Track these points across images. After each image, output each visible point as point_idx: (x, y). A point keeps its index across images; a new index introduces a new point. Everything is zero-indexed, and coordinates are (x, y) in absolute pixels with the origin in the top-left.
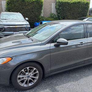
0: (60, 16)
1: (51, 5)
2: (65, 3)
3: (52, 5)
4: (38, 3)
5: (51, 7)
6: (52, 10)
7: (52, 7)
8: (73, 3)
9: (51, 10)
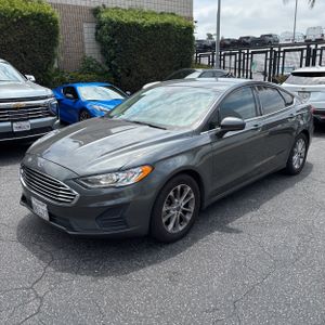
0: (117, 68)
1: (82, 30)
2: (128, 25)
3: (86, 30)
4: (41, 23)
5: (83, 36)
6: (87, 46)
7: (86, 36)
8: (152, 26)
9: (83, 46)
